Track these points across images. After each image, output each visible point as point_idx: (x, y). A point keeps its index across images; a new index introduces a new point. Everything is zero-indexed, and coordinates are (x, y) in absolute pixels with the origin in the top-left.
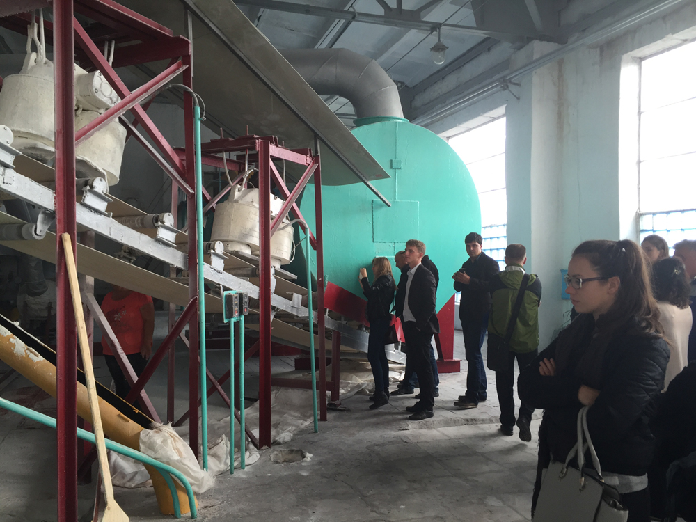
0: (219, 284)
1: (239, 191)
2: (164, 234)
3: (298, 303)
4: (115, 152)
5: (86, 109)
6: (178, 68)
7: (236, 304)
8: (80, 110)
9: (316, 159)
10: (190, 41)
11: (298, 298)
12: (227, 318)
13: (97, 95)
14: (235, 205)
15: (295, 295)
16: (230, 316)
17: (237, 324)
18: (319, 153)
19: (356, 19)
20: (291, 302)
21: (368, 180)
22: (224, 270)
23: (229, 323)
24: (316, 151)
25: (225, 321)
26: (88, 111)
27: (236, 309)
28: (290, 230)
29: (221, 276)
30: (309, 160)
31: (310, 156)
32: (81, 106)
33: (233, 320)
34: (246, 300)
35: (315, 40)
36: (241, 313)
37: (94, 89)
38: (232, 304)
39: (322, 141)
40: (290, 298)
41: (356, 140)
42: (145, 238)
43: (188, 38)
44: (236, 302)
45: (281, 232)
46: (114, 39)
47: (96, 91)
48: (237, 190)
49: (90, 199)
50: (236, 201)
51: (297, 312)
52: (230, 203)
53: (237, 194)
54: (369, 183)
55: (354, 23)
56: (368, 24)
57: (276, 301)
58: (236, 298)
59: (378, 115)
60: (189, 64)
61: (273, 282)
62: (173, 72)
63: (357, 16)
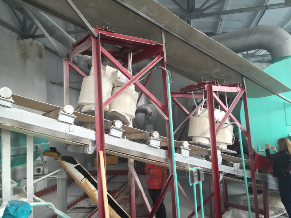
0: (187, 164)
1: (200, 110)
2: (153, 143)
3: (237, 168)
4: (131, 104)
5: (118, 86)
6: (158, 59)
7: (196, 176)
8: (116, 87)
9: (243, 88)
10: (163, 45)
11: (237, 165)
12: (191, 183)
13: (119, 80)
14: (198, 118)
15: (235, 164)
16: (193, 182)
17: (198, 186)
18: (245, 85)
19: (268, 8)
20: (232, 168)
21: (279, 93)
22: (190, 155)
23: (193, 186)
24: (243, 84)
25: (191, 185)
26: (119, 87)
27: (196, 178)
28: (231, 128)
29: (188, 159)
30: (239, 89)
31: (240, 87)
32: (115, 85)
33: (195, 184)
34: (202, 173)
35: (251, 23)
36: (199, 179)
37: (118, 78)
38: (193, 176)
39: (246, 77)
40: (232, 166)
41: (267, 75)
42: (144, 146)
43: (163, 44)
44: (195, 174)
45: (226, 129)
46: (131, 51)
47: (119, 78)
48: (199, 109)
49: (113, 132)
50: (199, 116)
51: (237, 173)
52: (196, 117)
53: (199, 112)
54: (280, 95)
55: (267, 11)
56: (275, 9)
57: (223, 168)
58: (195, 172)
59: (284, 56)
60: (164, 56)
61: (220, 158)
62: (155, 62)
63: (268, 7)
